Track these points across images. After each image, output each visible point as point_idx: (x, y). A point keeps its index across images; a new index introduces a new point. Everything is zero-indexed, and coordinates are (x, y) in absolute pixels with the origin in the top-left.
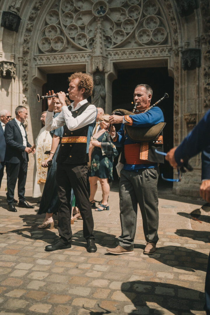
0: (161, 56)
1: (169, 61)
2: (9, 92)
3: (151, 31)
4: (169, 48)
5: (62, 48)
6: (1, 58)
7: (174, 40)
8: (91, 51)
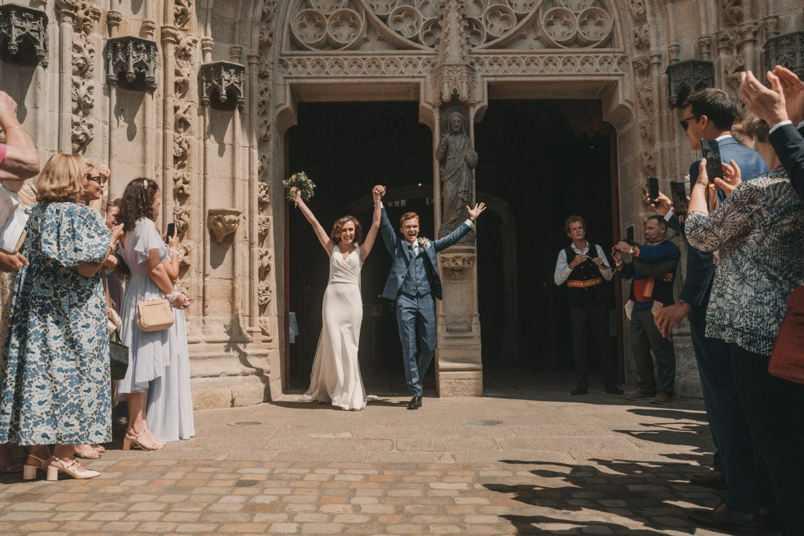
0: (602, 72)
1: (620, 84)
2: (224, 145)
3: (577, 14)
4: (620, 55)
5: (353, 40)
6: (209, 56)
7: (637, 39)
8: (431, 50)
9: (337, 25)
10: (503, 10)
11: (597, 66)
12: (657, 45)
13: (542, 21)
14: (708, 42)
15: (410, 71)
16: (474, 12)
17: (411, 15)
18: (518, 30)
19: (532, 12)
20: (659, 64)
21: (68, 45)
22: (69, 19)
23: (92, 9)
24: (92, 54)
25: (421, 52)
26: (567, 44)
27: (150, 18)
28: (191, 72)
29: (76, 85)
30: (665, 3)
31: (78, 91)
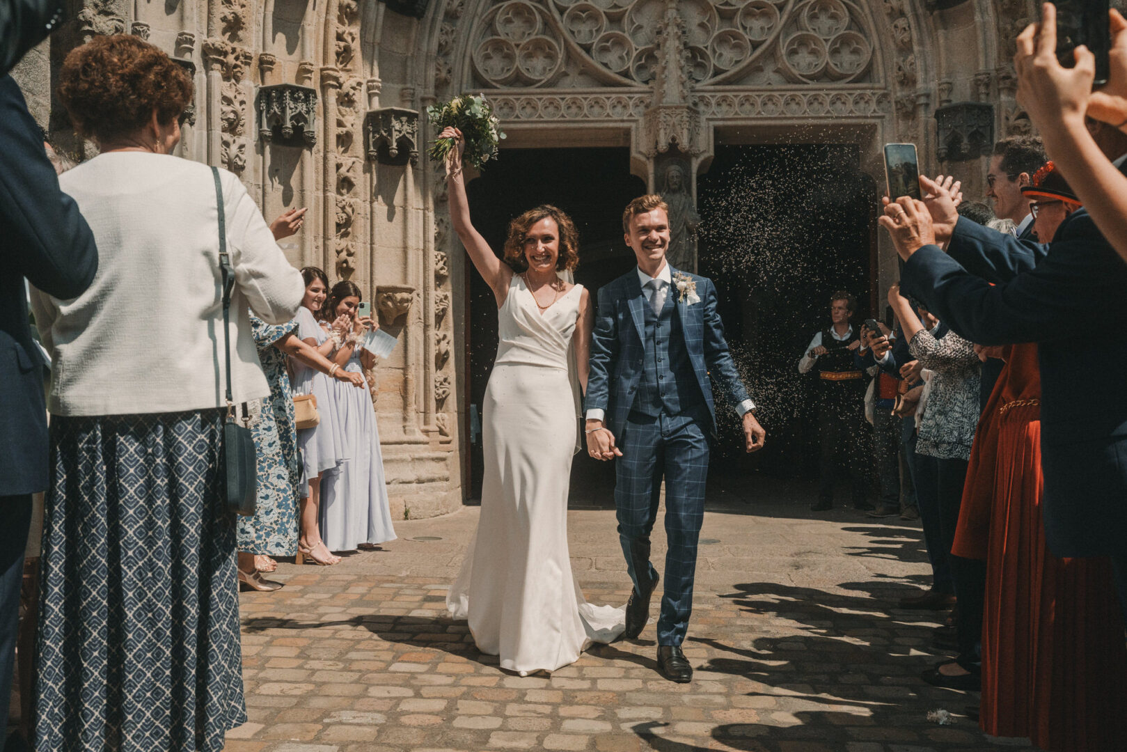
0: (857, 114)
1: (880, 129)
2: (394, 207)
3: (826, 41)
4: (880, 92)
5: (550, 75)
6: (376, 100)
7: (901, 73)
8: (645, 88)
9: (529, 56)
10: (736, 36)
11: (850, 106)
12: (925, 81)
13: (783, 51)
14: (986, 80)
15: (618, 113)
16: (699, 39)
17: (620, 42)
18: (753, 62)
19: (770, 39)
20: (927, 105)
21: (217, 98)
22: (217, 66)
23: (243, 52)
24: (243, 106)
25: (632, 89)
26: (814, 78)
27: (308, 59)
28: (354, 121)
29: (226, 144)
30: (936, 29)
31: (228, 151)
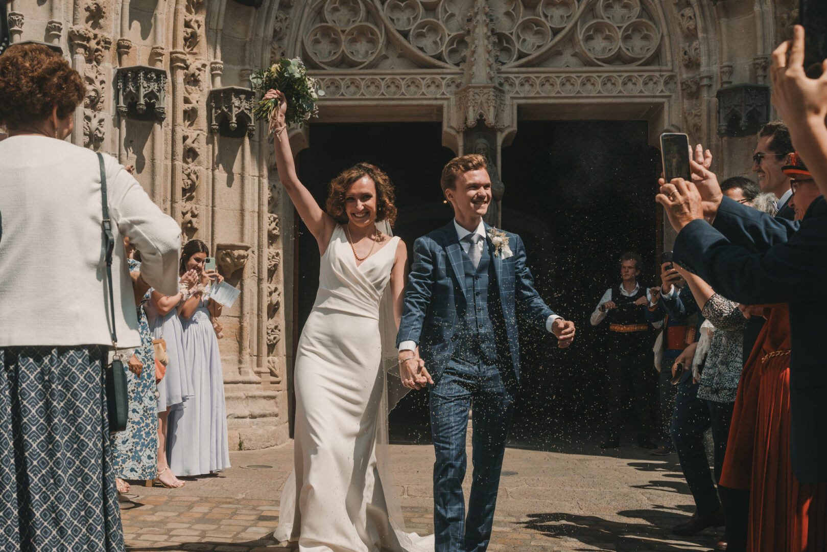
0: (647, 93)
1: (666, 107)
2: (233, 174)
3: (620, 28)
4: (668, 74)
5: (371, 58)
6: (218, 80)
7: (686, 57)
8: (456, 69)
9: (354, 41)
10: (538, 23)
11: (640, 86)
12: (708, 65)
13: (580, 35)
14: (763, 64)
15: (432, 92)
16: (505, 26)
17: (434, 29)
18: (553, 46)
19: (569, 26)
20: (710, 86)
22: (81, 50)
23: (103, 38)
24: (103, 85)
25: (445, 71)
26: (608, 61)
27: (159, 44)
28: (199, 98)
29: (88, 118)
30: (719, 18)
31: (89, 125)
